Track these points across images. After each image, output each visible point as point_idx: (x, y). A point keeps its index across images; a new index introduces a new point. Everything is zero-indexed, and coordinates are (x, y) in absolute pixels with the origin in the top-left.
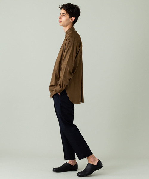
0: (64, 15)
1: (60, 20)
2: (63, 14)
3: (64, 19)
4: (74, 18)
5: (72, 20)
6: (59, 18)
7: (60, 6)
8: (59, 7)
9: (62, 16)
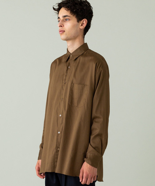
0: (67, 18)
1: (62, 30)
2: (65, 16)
3: (68, 25)
4: (85, 21)
5: (82, 25)
6: (59, 25)
7: (55, 7)
8: (54, 9)
9: (63, 21)
